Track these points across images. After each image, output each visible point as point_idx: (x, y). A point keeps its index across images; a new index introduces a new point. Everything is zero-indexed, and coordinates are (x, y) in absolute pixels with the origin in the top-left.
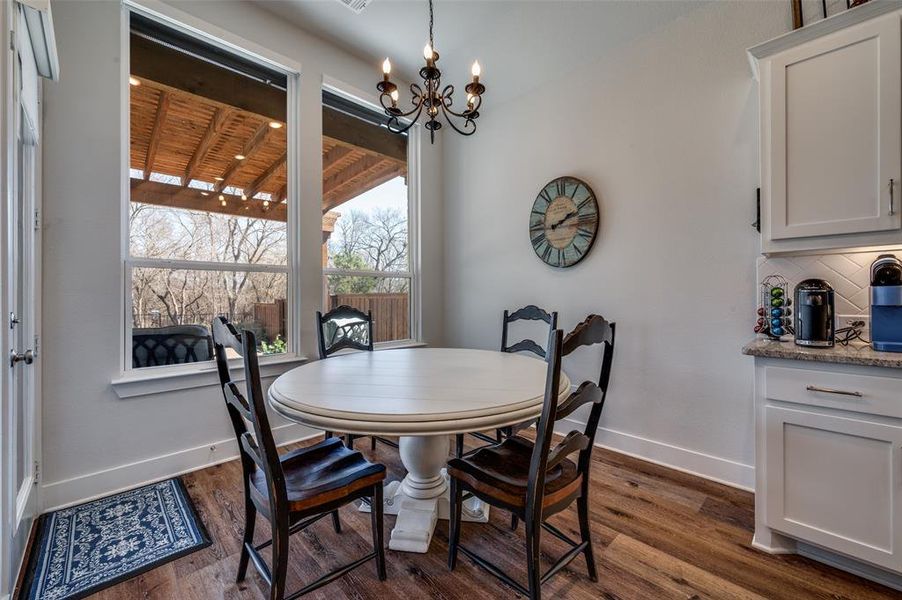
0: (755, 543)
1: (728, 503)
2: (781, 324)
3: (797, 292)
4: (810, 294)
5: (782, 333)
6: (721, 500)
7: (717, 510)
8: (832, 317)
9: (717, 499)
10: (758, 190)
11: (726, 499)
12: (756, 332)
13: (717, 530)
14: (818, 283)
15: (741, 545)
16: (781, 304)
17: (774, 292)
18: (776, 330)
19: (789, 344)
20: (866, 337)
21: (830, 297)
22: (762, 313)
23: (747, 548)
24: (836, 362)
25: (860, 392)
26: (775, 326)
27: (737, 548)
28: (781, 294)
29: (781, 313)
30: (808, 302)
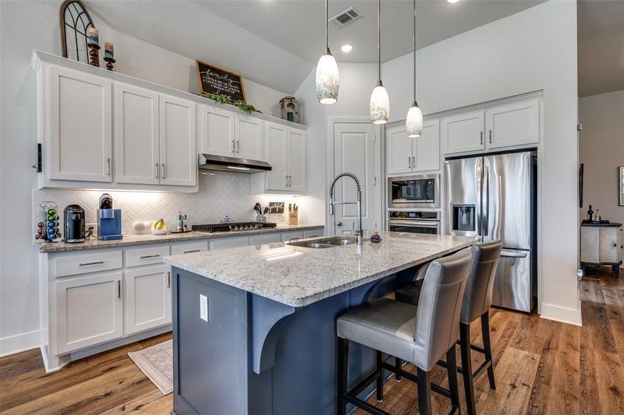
0: (48, 371)
1: (18, 364)
2: (54, 232)
3: (65, 212)
4: (74, 213)
5: (55, 237)
6: (12, 365)
7: (12, 371)
8: (84, 225)
9: (7, 367)
10: (40, 146)
11: (14, 362)
12: (37, 238)
13: (19, 381)
14: (77, 207)
15: (40, 378)
16: (54, 219)
17: (50, 212)
18: (51, 236)
19: (59, 243)
20: (95, 234)
21: (83, 215)
22: (41, 226)
23: (45, 376)
24: (85, 249)
25: (102, 261)
26: (50, 233)
27: (40, 380)
28: (54, 213)
29: (54, 225)
30: (74, 218)
